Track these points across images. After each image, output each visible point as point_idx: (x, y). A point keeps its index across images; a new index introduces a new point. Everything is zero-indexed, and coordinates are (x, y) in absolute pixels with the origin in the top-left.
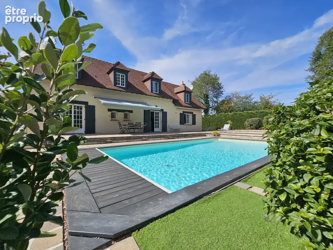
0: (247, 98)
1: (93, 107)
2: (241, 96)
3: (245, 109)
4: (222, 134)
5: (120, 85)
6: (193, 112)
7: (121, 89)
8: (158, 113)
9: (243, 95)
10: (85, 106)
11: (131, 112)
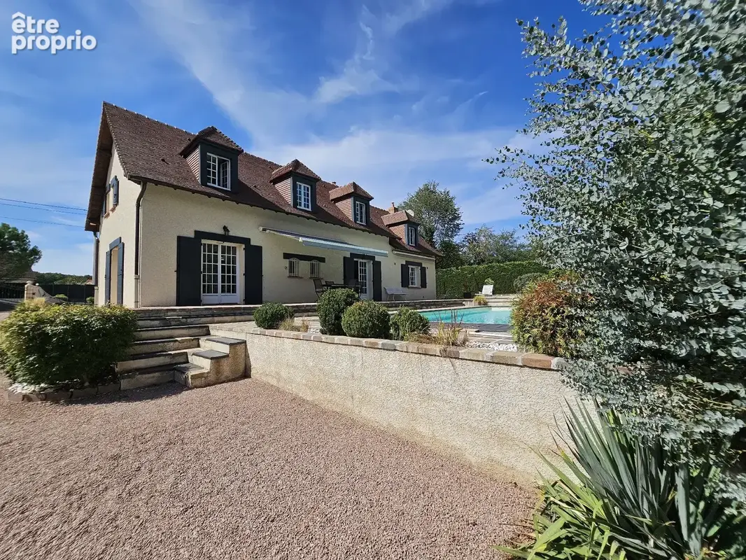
0: (506, 239)
1: (259, 249)
2: (496, 234)
3: (506, 258)
4: (491, 300)
5: (303, 207)
6: (421, 264)
7: (304, 214)
8: (365, 263)
9: (497, 233)
10: (243, 246)
11: (322, 260)
